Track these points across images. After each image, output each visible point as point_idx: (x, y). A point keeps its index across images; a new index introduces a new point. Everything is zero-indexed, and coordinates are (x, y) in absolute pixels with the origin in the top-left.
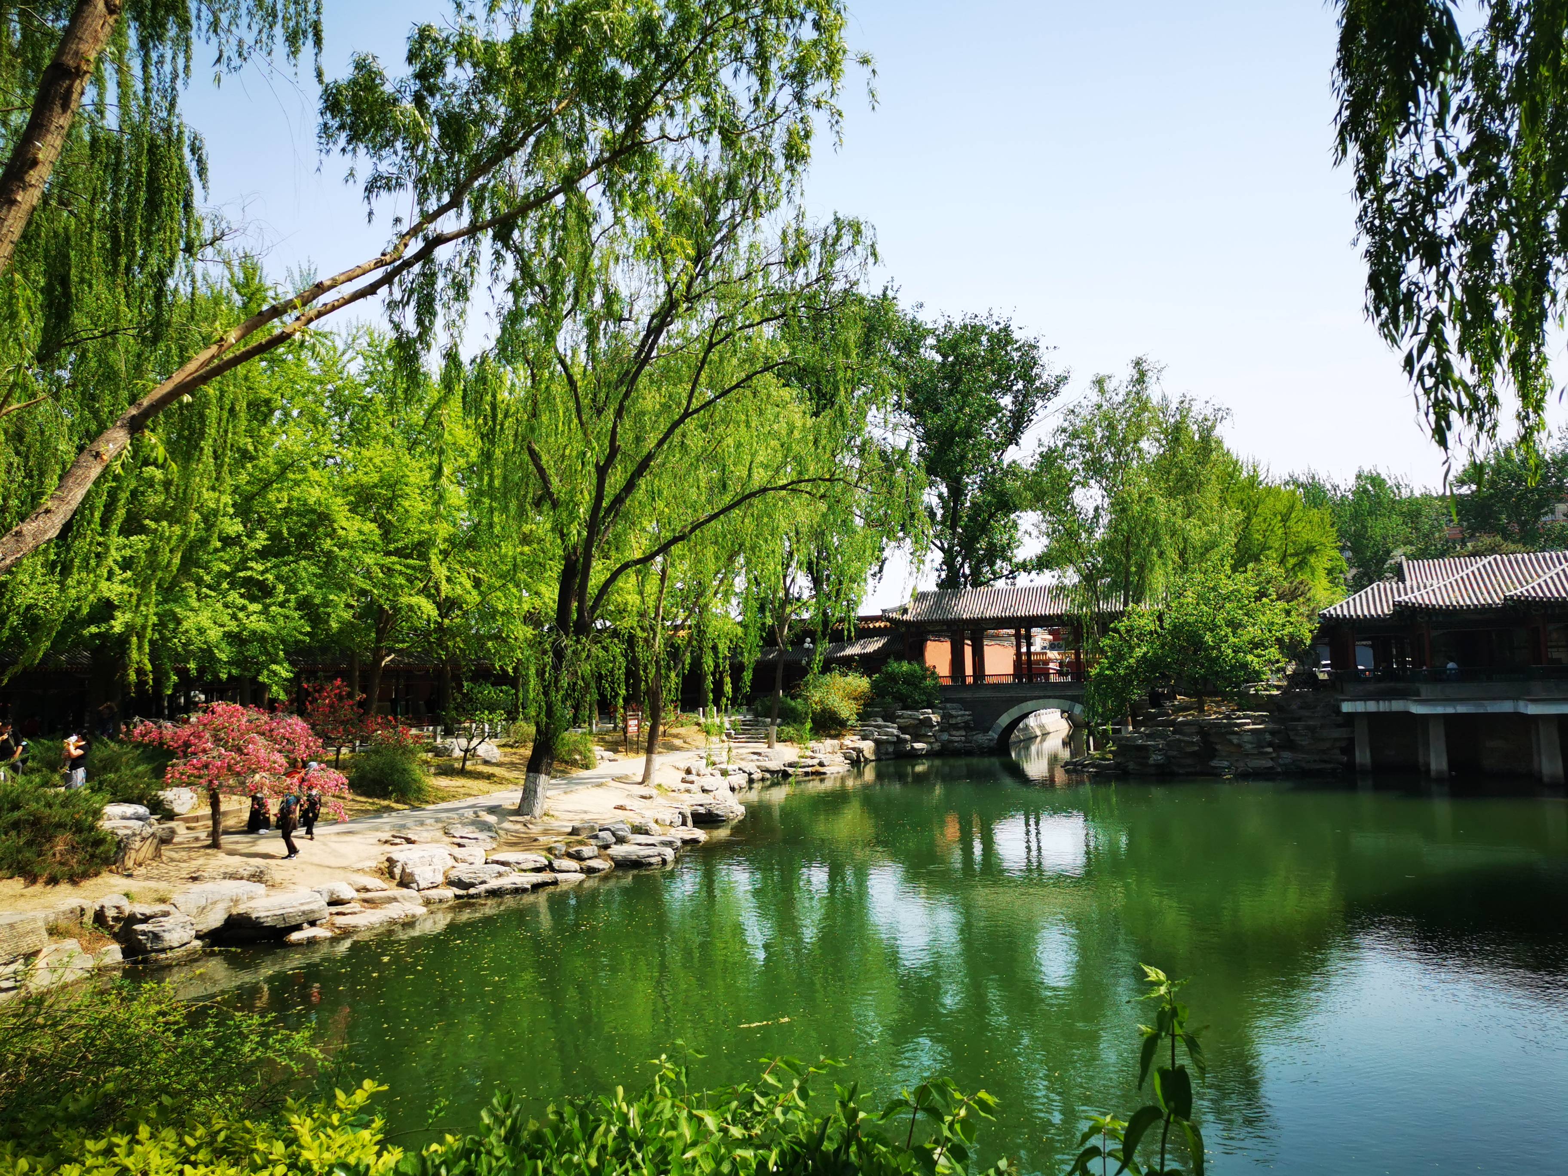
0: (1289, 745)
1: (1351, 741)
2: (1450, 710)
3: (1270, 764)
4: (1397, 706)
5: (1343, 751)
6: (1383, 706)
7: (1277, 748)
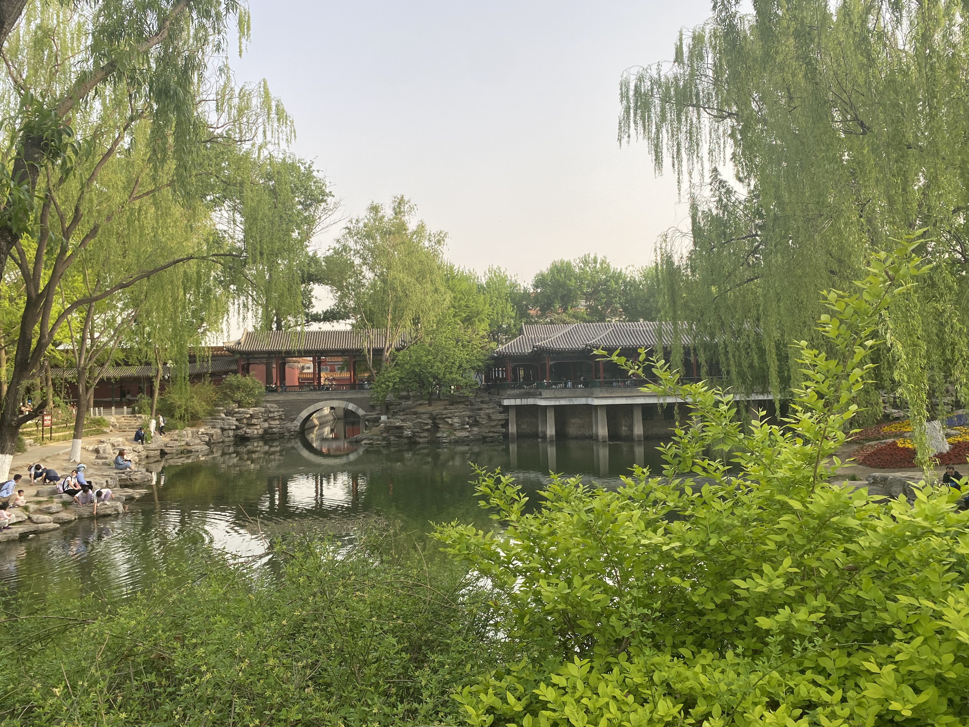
0: (476, 423)
1: (507, 421)
2: (557, 403)
3: (467, 434)
4: (530, 401)
5: (503, 426)
6: (525, 402)
7: (471, 426)
